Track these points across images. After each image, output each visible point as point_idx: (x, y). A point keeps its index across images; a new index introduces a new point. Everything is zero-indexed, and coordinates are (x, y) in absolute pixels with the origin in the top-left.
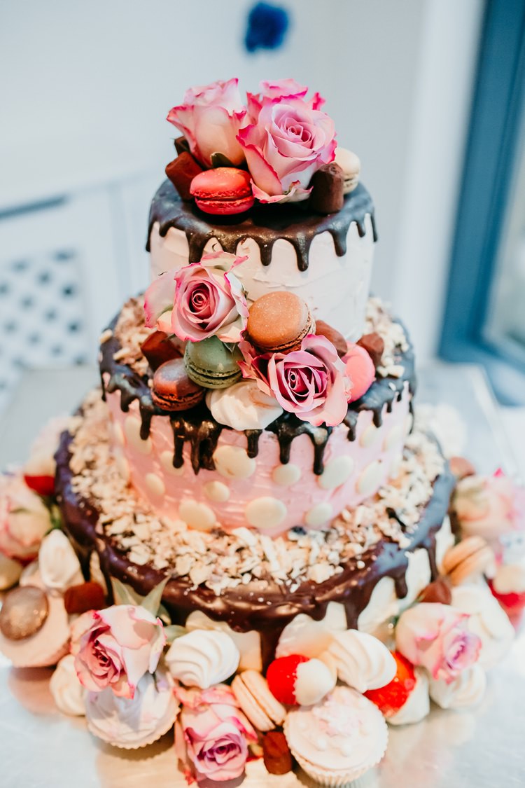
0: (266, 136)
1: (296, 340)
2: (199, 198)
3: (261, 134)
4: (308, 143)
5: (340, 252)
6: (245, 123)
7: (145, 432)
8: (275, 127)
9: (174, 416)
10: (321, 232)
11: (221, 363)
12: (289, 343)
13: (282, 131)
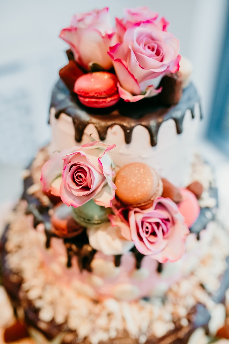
0: (129, 51)
1: (150, 200)
2: (81, 96)
3: (126, 50)
4: (160, 57)
5: (179, 131)
6: (114, 42)
7: (48, 245)
8: (136, 45)
9: (66, 241)
10: (167, 120)
11: (96, 215)
12: (145, 202)
13: (141, 48)
